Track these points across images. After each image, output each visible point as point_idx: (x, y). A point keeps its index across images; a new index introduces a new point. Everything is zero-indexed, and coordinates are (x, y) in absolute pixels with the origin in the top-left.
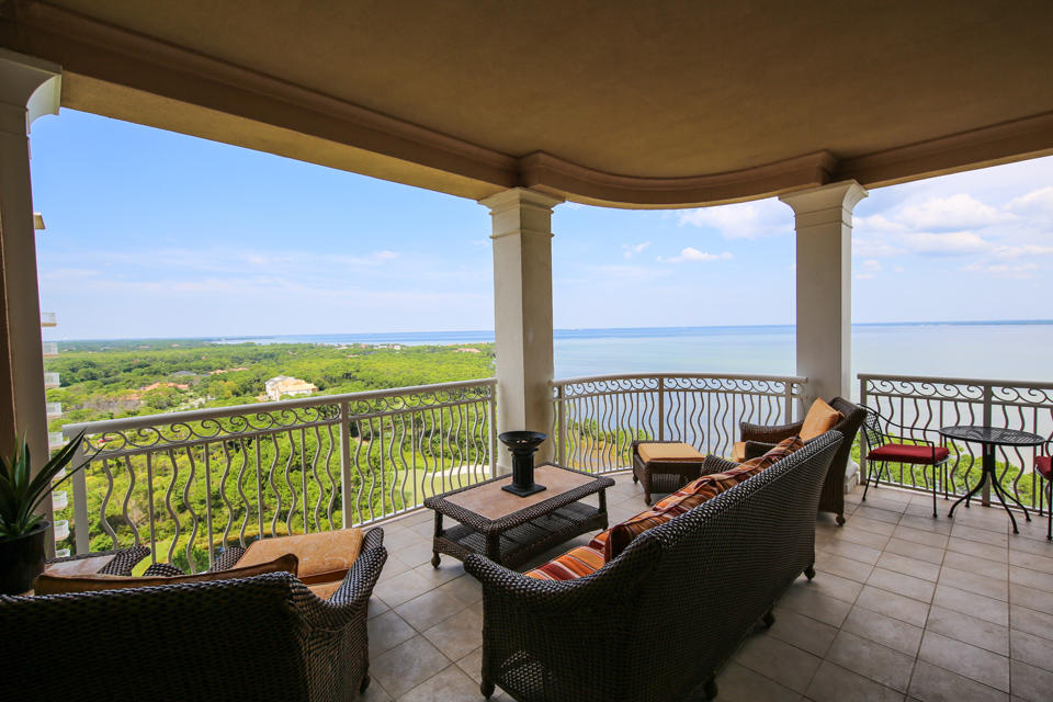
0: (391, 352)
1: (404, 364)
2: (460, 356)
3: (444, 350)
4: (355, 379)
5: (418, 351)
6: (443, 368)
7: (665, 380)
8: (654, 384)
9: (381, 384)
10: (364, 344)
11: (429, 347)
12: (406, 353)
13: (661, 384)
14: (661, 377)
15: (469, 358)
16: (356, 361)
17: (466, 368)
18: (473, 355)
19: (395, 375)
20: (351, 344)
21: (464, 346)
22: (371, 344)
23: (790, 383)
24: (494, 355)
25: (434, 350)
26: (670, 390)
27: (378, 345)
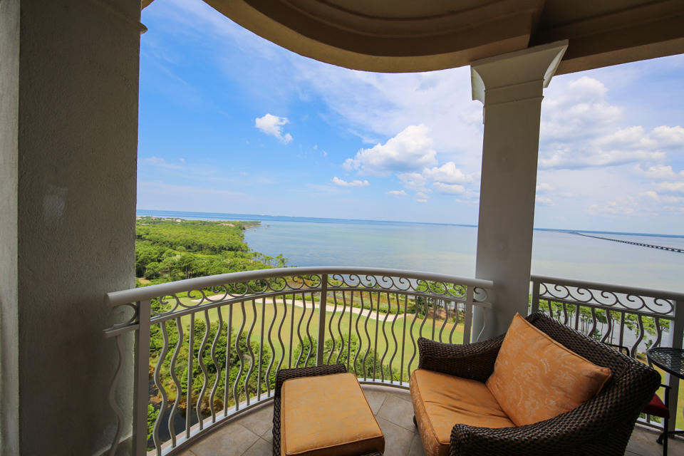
0: (174, 223)
1: (183, 231)
2: (222, 228)
3: (211, 224)
4: (144, 239)
5: (194, 224)
6: (209, 235)
7: (330, 276)
8: (316, 282)
9: (164, 243)
10: (154, 217)
11: (201, 222)
12: (185, 224)
13: (325, 281)
14: (325, 273)
15: (227, 230)
16: (146, 227)
17: (224, 235)
18: (230, 227)
19: (175, 238)
20: (144, 216)
21: (224, 222)
22: (159, 217)
23: (472, 286)
24: (244, 229)
25: (204, 223)
26: (335, 289)
27: (165, 218)
